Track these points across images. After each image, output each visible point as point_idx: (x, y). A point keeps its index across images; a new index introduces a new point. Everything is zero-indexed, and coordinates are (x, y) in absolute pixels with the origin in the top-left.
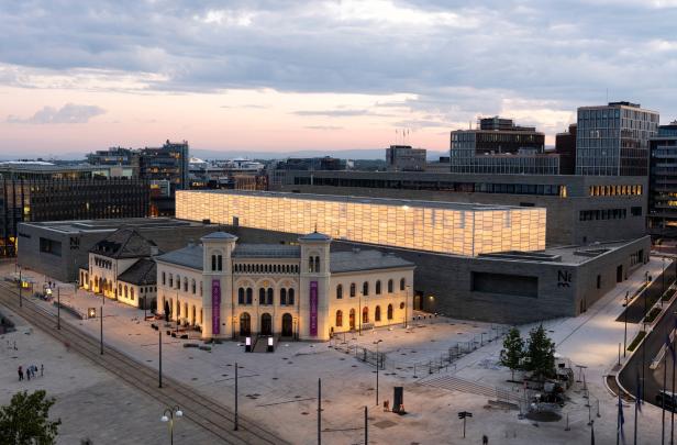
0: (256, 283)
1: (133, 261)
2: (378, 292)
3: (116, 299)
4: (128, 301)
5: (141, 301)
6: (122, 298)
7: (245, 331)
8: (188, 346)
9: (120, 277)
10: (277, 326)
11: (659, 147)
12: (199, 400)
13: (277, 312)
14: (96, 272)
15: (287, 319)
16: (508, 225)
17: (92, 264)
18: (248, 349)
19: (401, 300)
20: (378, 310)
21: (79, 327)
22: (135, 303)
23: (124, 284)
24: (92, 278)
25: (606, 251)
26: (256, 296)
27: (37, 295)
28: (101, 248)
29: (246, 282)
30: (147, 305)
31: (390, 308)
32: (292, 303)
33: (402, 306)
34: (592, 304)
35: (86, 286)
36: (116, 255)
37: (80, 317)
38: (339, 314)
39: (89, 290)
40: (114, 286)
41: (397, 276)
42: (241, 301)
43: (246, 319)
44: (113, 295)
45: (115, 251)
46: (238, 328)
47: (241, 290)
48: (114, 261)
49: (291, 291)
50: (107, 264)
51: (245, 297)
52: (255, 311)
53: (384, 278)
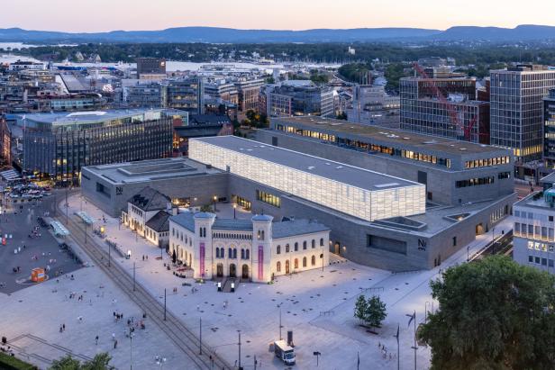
0: (227, 245)
1: (155, 212)
2: (305, 248)
3: (145, 238)
4: (152, 240)
5: (160, 242)
6: (148, 237)
7: (220, 276)
8: (185, 285)
9: (148, 224)
10: (239, 272)
11: (550, 106)
12: (185, 331)
13: (239, 263)
14: (132, 216)
15: (245, 268)
16: (397, 198)
17: (130, 210)
18: (219, 289)
19: (320, 253)
20: (305, 260)
21: (121, 264)
22: (156, 243)
23: (150, 229)
24: (130, 219)
25: (468, 215)
26: (226, 253)
27: (95, 232)
28: (136, 201)
29: (220, 245)
30: (164, 246)
31: (313, 258)
32: (248, 258)
33: (322, 256)
34: (446, 258)
35: (126, 224)
36: (145, 208)
37: (121, 256)
38: (279, 264)
39: (128, 227)
40: (144, 228)
41: (317, 237)
42: (217, 256)
43: (220, 267)
44: (142, 234)
45: (145, 205)
46: (215, 273)
47: (217, 249)
48: (144, 213)
49: (248, 251)
50: (140, 213)
51: (220, 253)
52: (226, 262)
53: (309, 239)
